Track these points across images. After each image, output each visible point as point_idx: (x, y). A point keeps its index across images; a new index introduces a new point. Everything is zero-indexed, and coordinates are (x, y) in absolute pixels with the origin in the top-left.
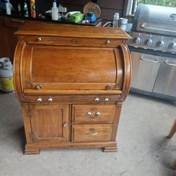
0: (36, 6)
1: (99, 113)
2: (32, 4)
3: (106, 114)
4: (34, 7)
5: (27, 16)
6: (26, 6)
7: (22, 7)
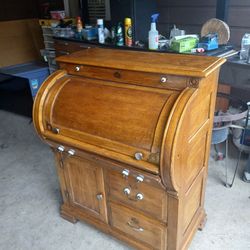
0: (132, 29)
1: (141, 196)
2: (127, 28)
3: (153, 201)
4: (130, 32)
5: (121, 44)
6: (120, 31)
7: (116, 32)
